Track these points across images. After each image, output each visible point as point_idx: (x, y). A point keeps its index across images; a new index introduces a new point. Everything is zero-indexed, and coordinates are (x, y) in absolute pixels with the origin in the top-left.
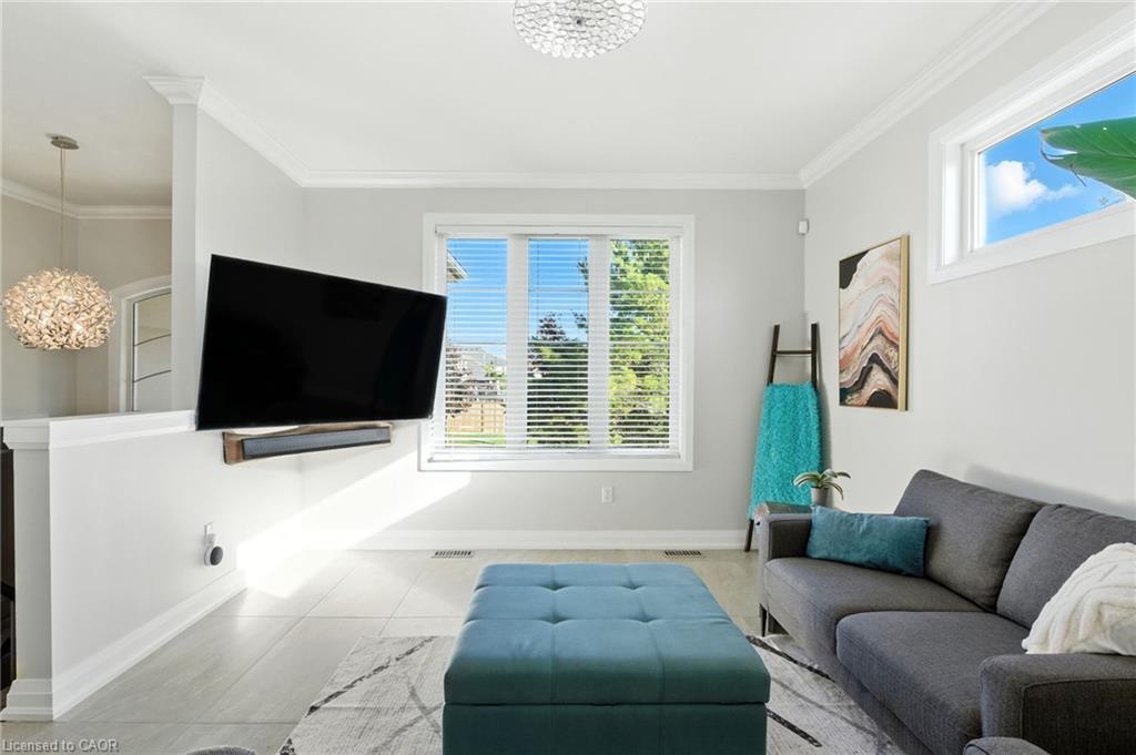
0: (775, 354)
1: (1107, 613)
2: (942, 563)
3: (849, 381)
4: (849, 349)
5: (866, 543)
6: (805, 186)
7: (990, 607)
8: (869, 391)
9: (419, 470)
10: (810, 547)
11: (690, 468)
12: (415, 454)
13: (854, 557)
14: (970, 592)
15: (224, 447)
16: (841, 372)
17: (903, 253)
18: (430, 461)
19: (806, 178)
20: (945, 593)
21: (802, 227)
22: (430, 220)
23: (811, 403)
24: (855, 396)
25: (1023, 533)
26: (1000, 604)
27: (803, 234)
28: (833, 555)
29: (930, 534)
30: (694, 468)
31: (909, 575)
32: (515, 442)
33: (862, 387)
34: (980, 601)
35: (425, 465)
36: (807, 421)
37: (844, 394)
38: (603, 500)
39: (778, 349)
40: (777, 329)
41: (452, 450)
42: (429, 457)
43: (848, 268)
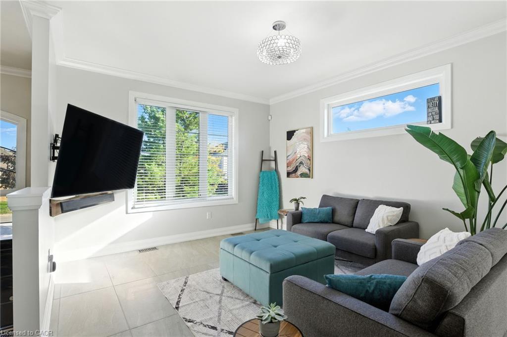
0: (262, 160)
1: (389, 218)
2: (337, 218)
3: (291, 170)
4: (291, 160)
5: (319, 215)
6: (270, 104)
7: (352, 226)
8: (299, 173)
9: (127, 213)
10: (302, 220)
11: (237, 203)
12: (125, 206)
13: (316, 220)
14: (346, 224)
15: (50, 207)
16: (287, 167)
17: (311, 132)
18: (132, 208)
19: (272, 102)
20: (338, 225)
21: (270, 118)
22: (132, 95)
23: (276, 177)
24: (293, 175)
25: (356, 207)
26: (354, 225)
27: (269, 120)
28: (310, 221)
29: (333, 211)
30: (239, 202)
31: (330, 223)
32: (171, 197)
33: (296, 172)
34: (349, 225)
35: (130, 211)
36: (275, 184)
37: (289, 174)
38: (207, 218)
39: (263, 159)
40: (263, 151)
41: (145, 202)
42: (133, 206)
43: (290, 135)
